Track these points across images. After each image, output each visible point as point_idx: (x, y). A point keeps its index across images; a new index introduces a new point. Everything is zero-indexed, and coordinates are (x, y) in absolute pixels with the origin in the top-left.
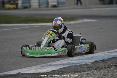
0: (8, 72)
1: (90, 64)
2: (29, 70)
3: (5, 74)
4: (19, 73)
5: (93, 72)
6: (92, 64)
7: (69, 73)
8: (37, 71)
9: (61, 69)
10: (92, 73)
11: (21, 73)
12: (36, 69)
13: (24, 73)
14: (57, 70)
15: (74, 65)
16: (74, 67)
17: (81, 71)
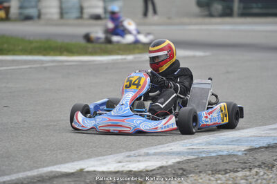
0: (55, 167)
1: (240, 154)
2: (104, 165)
3: (52, 172)
4: (81, 171)
5: (257, 173)
6: (246, 154)
7: (201, 174)
8: (123, 167)
9: (179, 163)
10: (256, 175)
11: (86, 170)
12: (120, 162)
13: (95, 171)
14: (171, 166)
15: (204, 155)
16: (207, 161)
17: (226, 169)
